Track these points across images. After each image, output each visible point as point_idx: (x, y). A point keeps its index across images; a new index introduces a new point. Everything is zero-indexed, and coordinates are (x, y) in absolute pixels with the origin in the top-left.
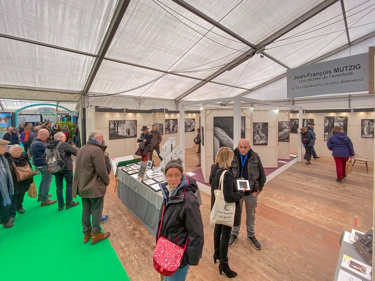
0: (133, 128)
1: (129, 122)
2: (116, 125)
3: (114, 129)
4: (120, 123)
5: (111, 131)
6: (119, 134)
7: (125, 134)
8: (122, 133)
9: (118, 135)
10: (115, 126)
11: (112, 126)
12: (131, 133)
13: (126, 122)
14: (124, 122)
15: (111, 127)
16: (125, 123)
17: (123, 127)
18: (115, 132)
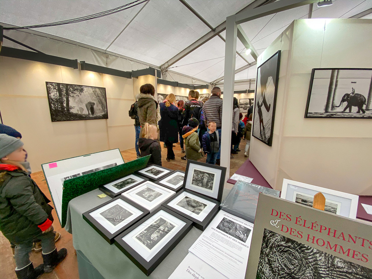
0: (100, 102)
1: (91, 90)
2: (64, 93)
3: (60, 101)
4: (71, 89)
5: (54, 104)
6: (73, 111)
7: (86, 112)
8: (78, 110)
9: (70, 113)
10: (60, 95)
11: (54, 94)
12: (97, 111)
13: (85, 89)
14: (80, 89)
15: (53, 97)
16: (82, 90)
17: (80, 99)
18: (63, 107)
